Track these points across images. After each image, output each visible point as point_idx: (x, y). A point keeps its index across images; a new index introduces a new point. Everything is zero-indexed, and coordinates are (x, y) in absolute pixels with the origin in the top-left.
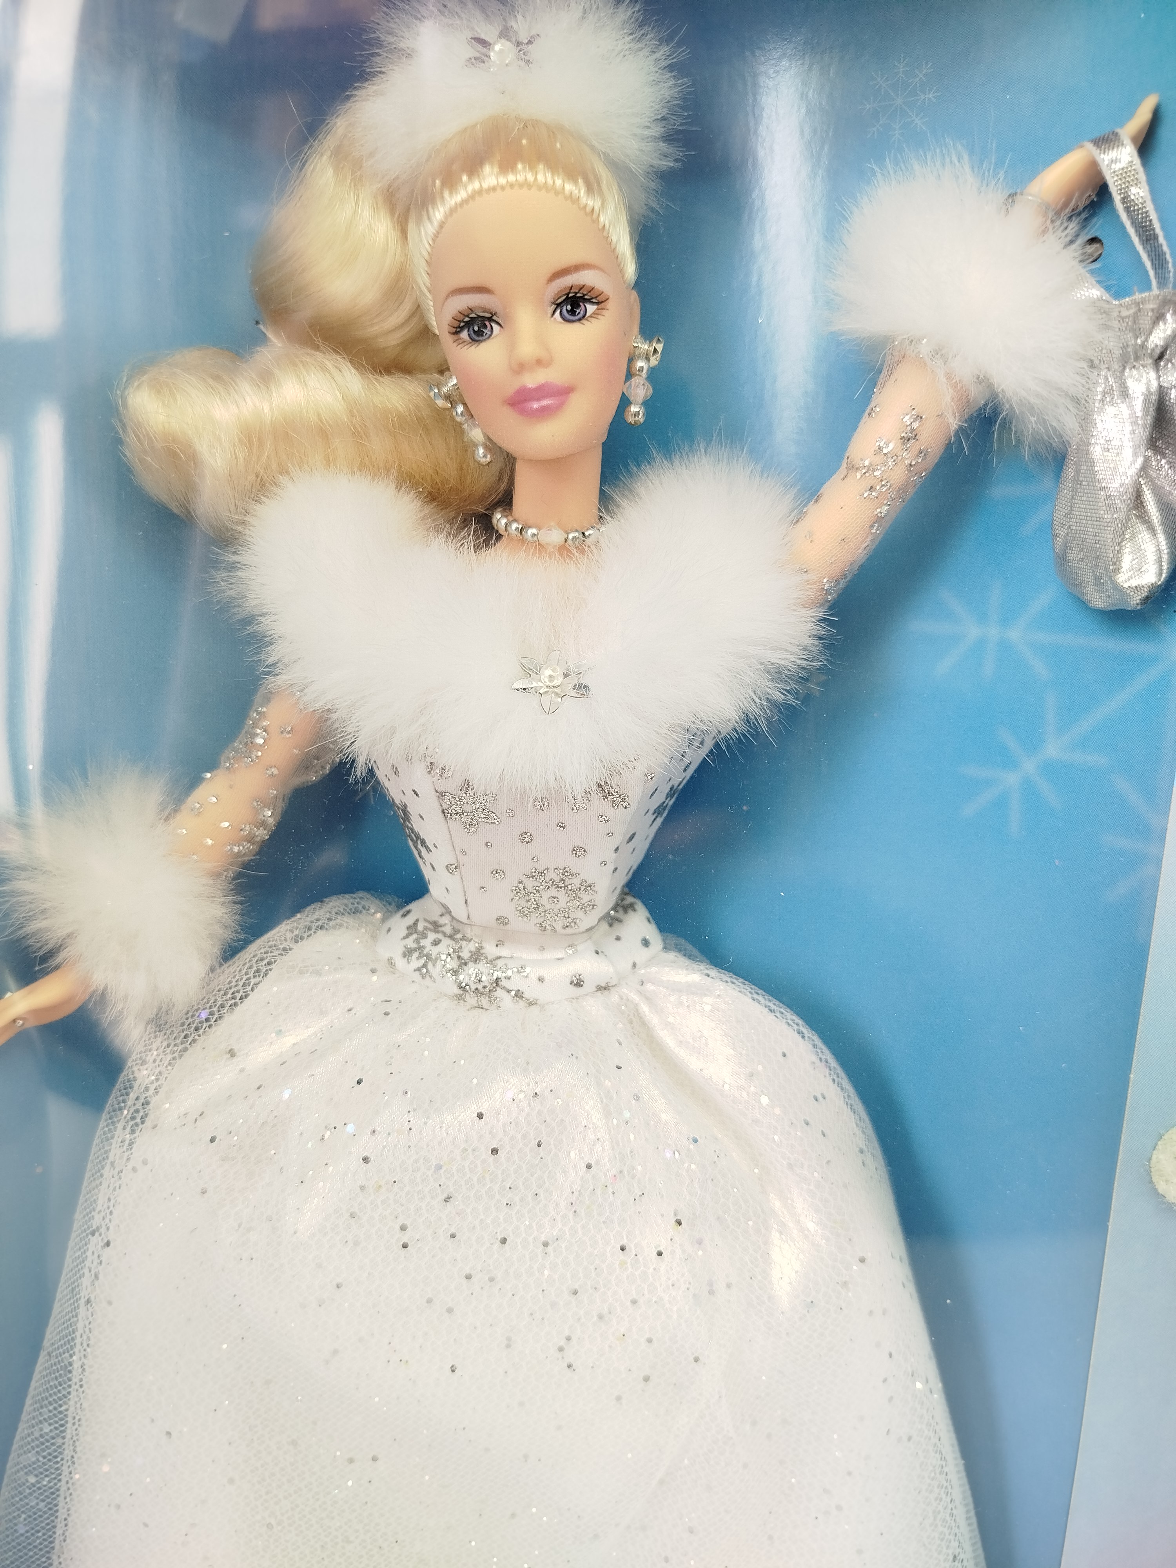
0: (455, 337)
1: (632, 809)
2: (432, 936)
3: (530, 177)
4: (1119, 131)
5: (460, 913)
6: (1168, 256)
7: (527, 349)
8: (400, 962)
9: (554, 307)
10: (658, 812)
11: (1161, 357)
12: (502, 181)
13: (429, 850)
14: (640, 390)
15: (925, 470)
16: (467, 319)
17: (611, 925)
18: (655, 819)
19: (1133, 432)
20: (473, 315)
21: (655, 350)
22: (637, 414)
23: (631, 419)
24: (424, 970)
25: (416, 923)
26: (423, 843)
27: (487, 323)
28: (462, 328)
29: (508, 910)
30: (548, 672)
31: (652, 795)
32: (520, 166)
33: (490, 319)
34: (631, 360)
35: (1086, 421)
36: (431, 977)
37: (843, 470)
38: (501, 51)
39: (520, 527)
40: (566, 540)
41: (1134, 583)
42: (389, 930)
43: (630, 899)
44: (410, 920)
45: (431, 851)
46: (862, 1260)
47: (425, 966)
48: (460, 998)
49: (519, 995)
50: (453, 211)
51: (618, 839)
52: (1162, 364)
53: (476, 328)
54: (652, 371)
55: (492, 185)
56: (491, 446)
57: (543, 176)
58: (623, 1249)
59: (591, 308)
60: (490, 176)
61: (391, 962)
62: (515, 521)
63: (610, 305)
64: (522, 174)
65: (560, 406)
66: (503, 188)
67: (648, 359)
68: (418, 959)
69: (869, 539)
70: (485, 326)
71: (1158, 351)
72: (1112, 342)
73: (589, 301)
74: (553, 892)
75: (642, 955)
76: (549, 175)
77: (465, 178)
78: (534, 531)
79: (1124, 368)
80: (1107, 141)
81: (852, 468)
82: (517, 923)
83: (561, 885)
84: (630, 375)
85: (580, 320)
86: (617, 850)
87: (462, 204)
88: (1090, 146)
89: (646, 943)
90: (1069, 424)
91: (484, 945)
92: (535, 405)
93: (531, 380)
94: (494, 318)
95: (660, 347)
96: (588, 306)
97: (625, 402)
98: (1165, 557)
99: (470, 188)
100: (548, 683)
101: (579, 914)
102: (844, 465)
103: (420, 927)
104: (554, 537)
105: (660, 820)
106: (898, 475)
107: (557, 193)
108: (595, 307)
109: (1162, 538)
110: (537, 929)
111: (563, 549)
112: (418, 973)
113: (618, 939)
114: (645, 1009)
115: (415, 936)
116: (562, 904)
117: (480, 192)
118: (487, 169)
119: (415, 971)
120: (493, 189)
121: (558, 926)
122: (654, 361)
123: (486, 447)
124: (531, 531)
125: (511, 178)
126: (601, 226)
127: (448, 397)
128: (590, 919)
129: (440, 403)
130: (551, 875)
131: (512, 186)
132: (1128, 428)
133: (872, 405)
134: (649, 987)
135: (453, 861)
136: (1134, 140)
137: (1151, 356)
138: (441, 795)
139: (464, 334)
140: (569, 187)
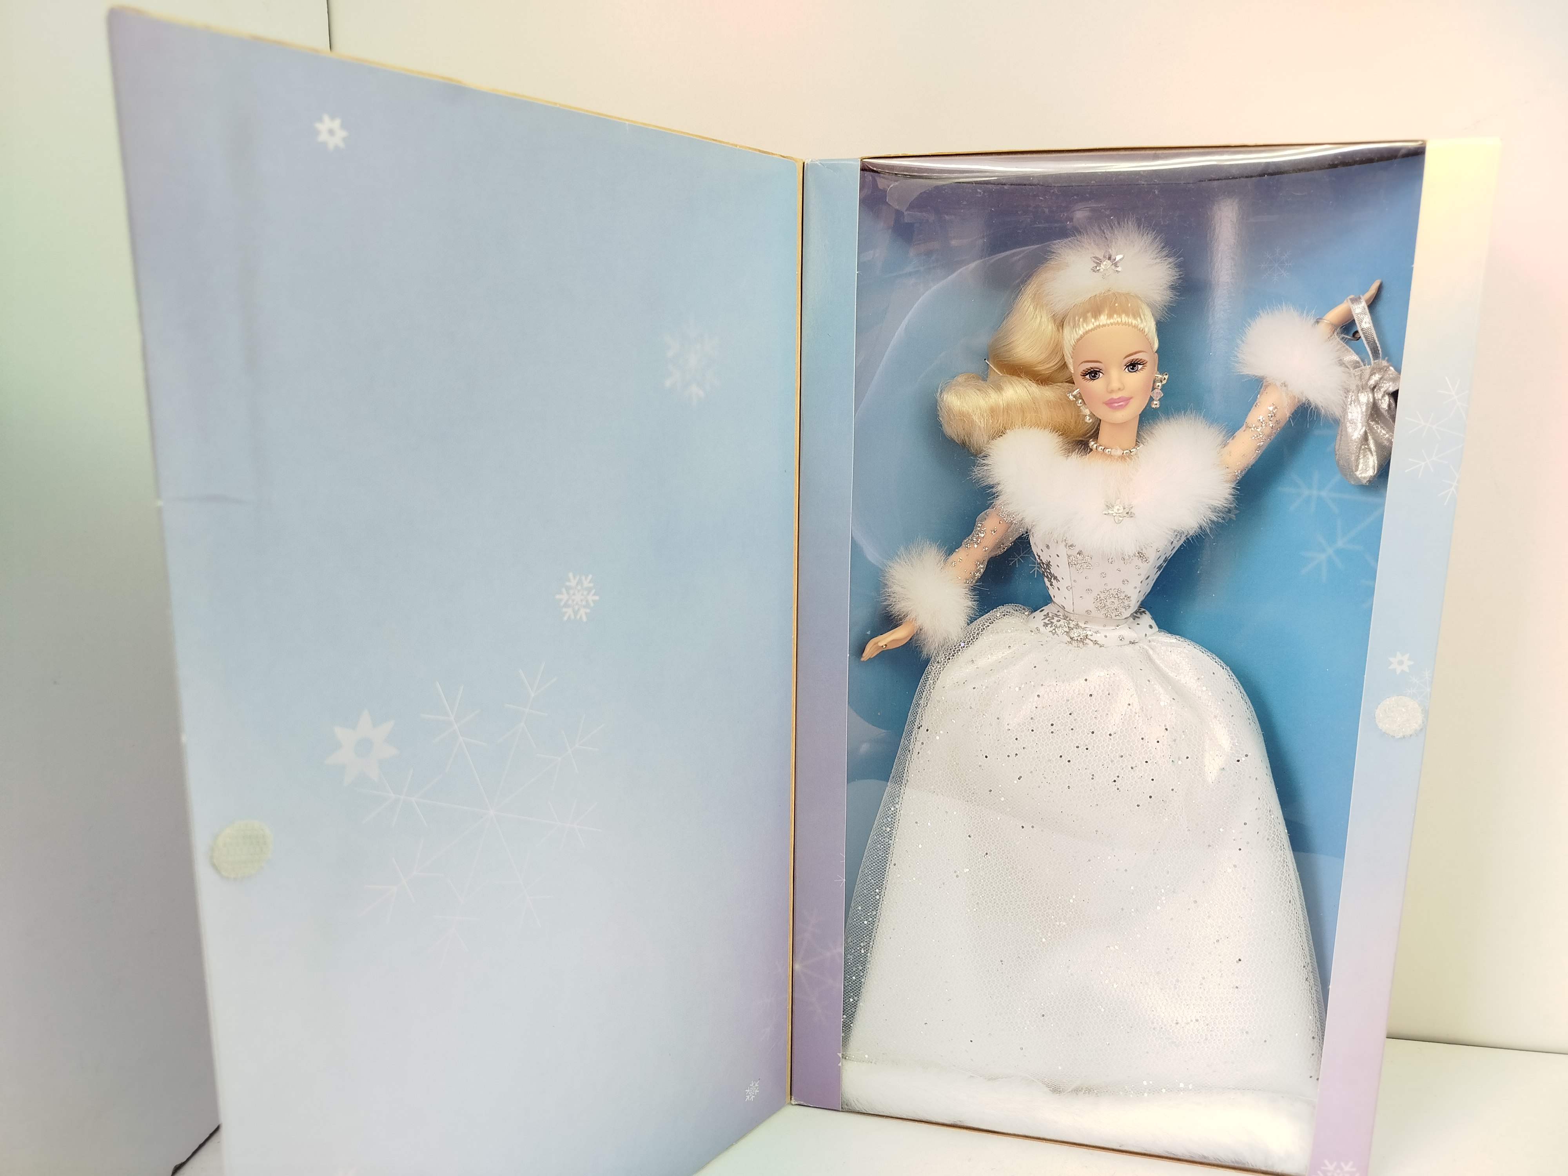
0: (1083, 377)
1: (1150, 564)
2: (1056, 619)
3: (1119, 320)
4: (1361, 296)
5: (1069, 608)
6: (1379, 348)
7: (1115, 385)
8: (1042, 629)
9: (1125, 367)
10: (1159, 568)
11: (1375, 387)
12: (1109, 322)
13: (1058, 581)
14: (1158, 394)
15: (1280, 428)
16: (1089, 371)
17: (1134, 619)
18: (1157, 571)
19: (1362, 417)
20: (1092, 370)
21: (1165, 379)
22: (1156, 404)
23: (1154, 406)
24: (1054, 631)
25: (1048, 614)
26: (1055, 578)
27: (1098, 373)
28: (1087, 374)
29: (1092, 607)
30: (1117, 507)
31: (1158, 559)
32: (1115, 316)
33: (1099, 371)
34: (1154, 382)
35: (1345, 410)
36: (1057, 635)
37: (1244, 427)
38: (1106, 265)
39: (1103, 448)
40: (1123, 453)
41: (1363, 475)
42: (1034, 617)
43: (1143, 610)
44: (1045, 613)
45: (1059, 581)
46: (1247, 756)
47: (1054, 629)
48: (1070, 643)
49: (1096, 643)
50: (1087, 332)
51: (1143, 577)
52: (1375, 390)
53: (1093, 375)
54: (1163, 386)
55: (1104, 323)
56: (1092, 415)
57: (1124, 318)
58: (1142, 739)
59: (1140, 367)
60: (1103, 319)
61: (1037, 629)
62: (1101, 446)
63: (1147, 364)
64: (1116, 319)
65: (1127, 404)
66: (1108, 325)
67: (1161, 382)
68: (1051, 627)
69: (1255, 455)
70: (1097, 374)
71: (1372, 386)
72: (1353, 383)
73: (1140, 364)
74: (1113, 600)
75: (1150, 631)
76: (1126, 319)
77: (1093, 320)
78: (1110, 450)
79: (1359, 392)
80: (1356, 300)
81: (1248, 427)
82: (1095, 613)
83: (1116, 596)
84: (1153, 389)
85: (1135, 372)
86: (1141, 582)
87: (1092, 330)
88: (1349, 302)
89: (1151, 627)
90: (1337, 412)
91: (1078, 623)
92: (1116, 405)
93: (1115, 396)
94: (1101, 371)
95: (1166, 377)
96: (1139, 366)
97: (1151, 399)
98: (1376, 465)
99: (1095, 324)
100: (1117, 512)
101: (1123, 610)
102: (1245, 426)
103: (1050, 615)
104: (1119, 452)
105: (1159, 573)
106: (1267, 431)
107: (1129, 325)
108: (1142, 366)
109: (1375, 457)
110: (1104, 617)
111: (1122, 457)
112: (1051, 633)
113: (1138, 624)
114: (1151, 652)
115: (1048, 618)
116: (1116, 606)
117: (1099, 326)
118: (1102, 317)
119: (1049, 632)
120: (1104, 326)
121: (1113, 616)
122: (1164, 382)
123: (1089, 416)
124: (1107, 450)
125: (1112, 321)
126: (1145, 334)
127: (1075, 396)
128: (1128, 613)
129: (1071, 397)
130: (1112, 592)
131: (1112, 324)
132: (1360, 416)
133: (1257, 402)
134: (1153, 643)
135: (1070, 585)
136: (1367, 301)
137: (1370, 388)
138: (1069, 557)
139: (1088, 376)
140: (1134, 322)
